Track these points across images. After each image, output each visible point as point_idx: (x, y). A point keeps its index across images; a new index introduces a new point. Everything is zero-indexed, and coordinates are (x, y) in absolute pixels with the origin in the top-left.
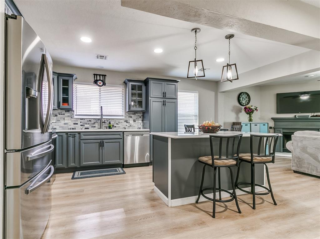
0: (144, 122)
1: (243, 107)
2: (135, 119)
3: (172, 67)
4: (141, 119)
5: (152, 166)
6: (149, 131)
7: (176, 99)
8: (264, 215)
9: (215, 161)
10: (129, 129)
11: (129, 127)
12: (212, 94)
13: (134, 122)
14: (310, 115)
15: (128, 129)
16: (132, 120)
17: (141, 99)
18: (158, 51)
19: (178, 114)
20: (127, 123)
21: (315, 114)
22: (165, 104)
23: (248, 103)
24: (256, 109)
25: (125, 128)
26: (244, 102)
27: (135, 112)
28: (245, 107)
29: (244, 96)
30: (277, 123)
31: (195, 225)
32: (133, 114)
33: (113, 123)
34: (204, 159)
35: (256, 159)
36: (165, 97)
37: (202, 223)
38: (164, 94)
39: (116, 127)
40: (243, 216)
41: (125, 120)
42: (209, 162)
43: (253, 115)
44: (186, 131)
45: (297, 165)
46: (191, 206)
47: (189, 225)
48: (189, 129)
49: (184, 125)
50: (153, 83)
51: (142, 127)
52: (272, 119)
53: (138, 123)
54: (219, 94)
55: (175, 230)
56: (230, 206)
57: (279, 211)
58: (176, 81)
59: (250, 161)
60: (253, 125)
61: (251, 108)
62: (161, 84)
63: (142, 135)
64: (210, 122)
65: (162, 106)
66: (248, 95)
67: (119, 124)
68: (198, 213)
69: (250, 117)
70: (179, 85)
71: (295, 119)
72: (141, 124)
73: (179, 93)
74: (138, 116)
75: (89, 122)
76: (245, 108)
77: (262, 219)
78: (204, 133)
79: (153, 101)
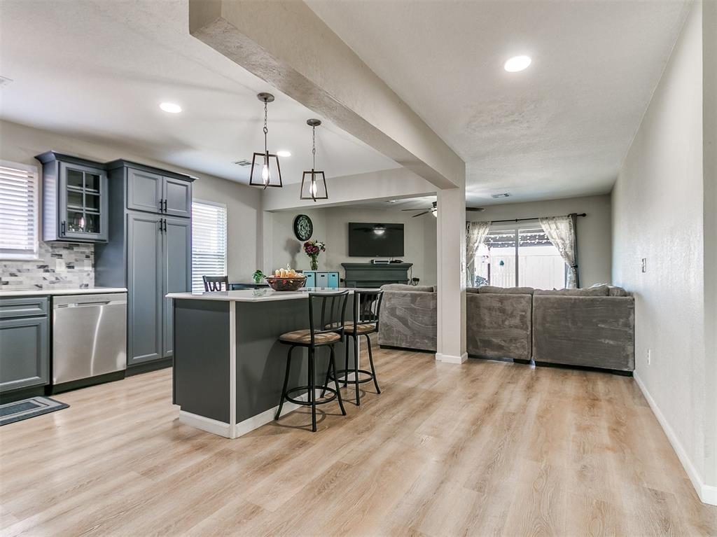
0: (98, 269)
1: (302, 243)
2: (73, 261)
3: (182, 146)
4: (90, 261)
5: (171, 370)
6: (124, 292)
7: (189, 218)
8: (373, 409)
9: (315, 336)
10: (53, 288)
11: (52, 282)
12: (252, 212)
13: (70, 270)
14: (389, 259)
15: (48, 288)
16: (64, 264)
17: (96, 210)
18: (170, 107)
19: (193, 253)
20: (47, 271)
21: (395, 259)
22: (164, 227)
23: (310, 236)
24: (322, 248)
25: (40, 287)
26: (303, 233)
27: (72, 244)
28: (306, 242)
29: (303, 222)
30: (349, 272)
31: (294, 449)
32: (64, 248)
34: (293, 336)
35: (359, 328)
36: (164, 212)
37: (303, 444)
38: (163, 205)
39: (7, 283)
40: (350, 418)
41: (42, 264)
42: (304, 340)
43: (318, 258)
44: (207, 290)
45: (384, 335)
46: (271, 427)
47: (287, 453)
48: (215, 284)
49: (201, 276)
50: (136, 175)
51: (92, 283)
52: (343, 265)
53: (81, 271)
54: (265, 214)
55: (268, 466)
56: (327, 410)
57: (385, 400)
58: (189, 177)
59: (352, 332)
60: (319, 276)
61: (317, 244)
62: (156, 179)
63: (107, 303)
64: (287, 271)
65: (156, 234)
66: (310, 221)
67: (18, 274)
68: (288, 432)
69: (314, 261)
70: (195, 187)
71: (372, 266)
72: (89, 275)
73: (194, 206)
74: (82, 253)
76: (307, 245)
77: (373, 414)
78: (277, 290)
79: (136, 220)
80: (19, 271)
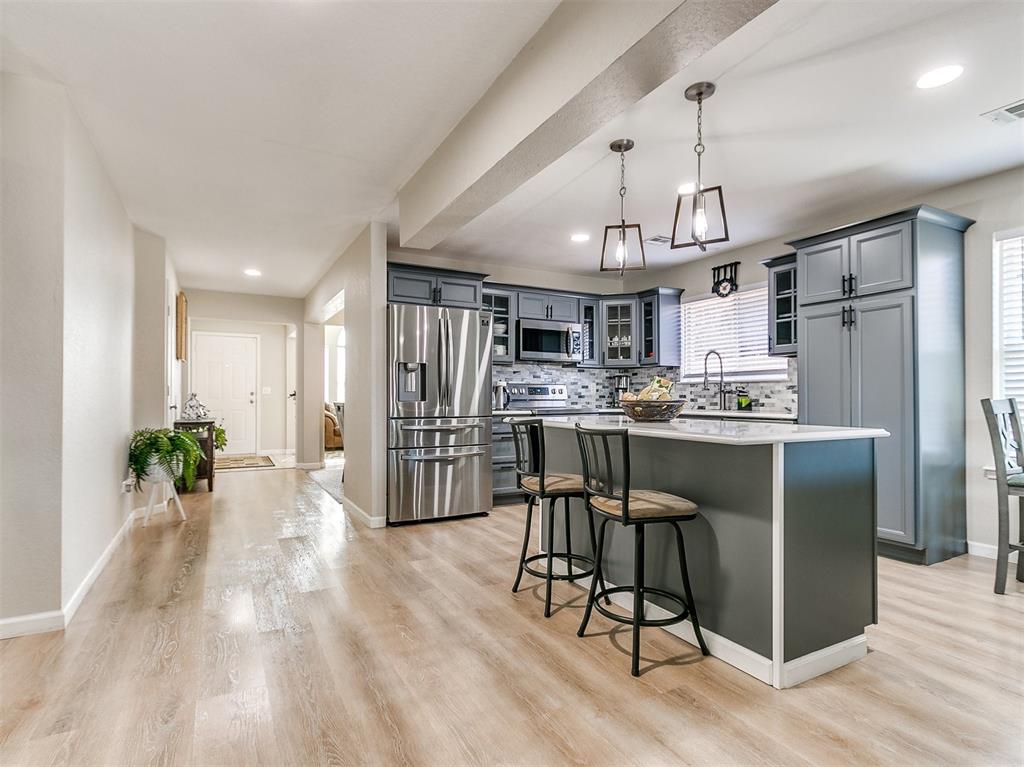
20: (796, 392)
22: (851, 320)
25: (789, 410)
33: (758, 393)
36: (850, 295)
38: (849, 283)
39: (763, 405)
41: (790, 384)
50: (809, 254)
62: (839, 247)
65: (841, 330)
67: (771, 395)
75: (706, 392)
79: (809, 318)
80: (772, 392)
